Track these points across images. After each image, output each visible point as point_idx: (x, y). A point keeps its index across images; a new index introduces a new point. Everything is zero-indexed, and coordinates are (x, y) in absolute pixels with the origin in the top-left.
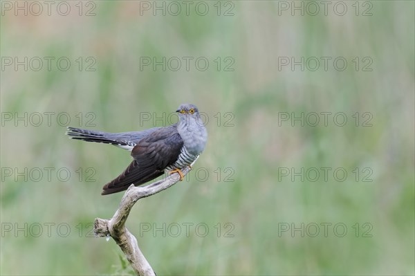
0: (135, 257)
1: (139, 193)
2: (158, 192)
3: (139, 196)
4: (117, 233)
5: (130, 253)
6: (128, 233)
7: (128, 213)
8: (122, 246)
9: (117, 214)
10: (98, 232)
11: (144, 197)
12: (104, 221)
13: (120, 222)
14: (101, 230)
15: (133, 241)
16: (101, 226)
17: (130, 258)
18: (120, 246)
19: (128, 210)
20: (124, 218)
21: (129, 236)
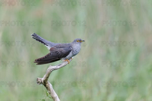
0: (51, 92)
1: (53, 68)
2: (60, 68)
3: (53, 69)
4: (45, 83)
5: (50, 90)
6: (49, 83)
7: (49, 76)
8: (47, 88)
9: (45, 76)
10: (38, 83)
11: (55, 70)
12: (40, 78)
13: (46, 79)
14: (39, 82)
15: (51, 86)
16: (39, 80)
17: (50, 92)
18: (46, 88)
19: (49, 75)
20: (48, 77)
21: (49, 84)
